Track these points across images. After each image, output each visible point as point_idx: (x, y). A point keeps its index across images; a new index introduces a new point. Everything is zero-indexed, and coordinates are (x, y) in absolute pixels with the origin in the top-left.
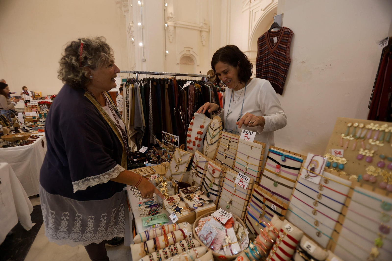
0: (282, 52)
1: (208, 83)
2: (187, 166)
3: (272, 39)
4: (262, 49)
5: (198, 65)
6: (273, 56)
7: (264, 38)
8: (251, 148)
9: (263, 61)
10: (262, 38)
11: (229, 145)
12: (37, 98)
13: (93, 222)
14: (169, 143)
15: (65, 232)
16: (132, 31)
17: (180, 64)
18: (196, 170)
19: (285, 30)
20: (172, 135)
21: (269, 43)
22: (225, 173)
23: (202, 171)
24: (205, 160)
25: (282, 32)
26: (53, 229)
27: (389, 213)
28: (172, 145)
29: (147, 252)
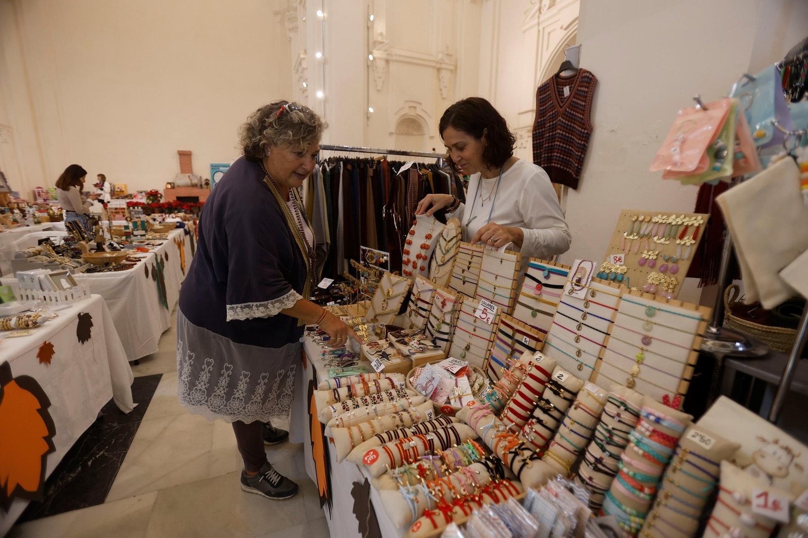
0: (578, 112)
1: (445, 168)
2: (402, 300)
3: (561, 90)
4: (544, 107)
5: (431, 137)
6: (562, 120)
7: (547, 88)
8: (501, 262)
9: (546, 129)
10: (544, 88)
11: (470, 263)
12: (118, 197)
14: (373, 266)
15: (202, 392)
16: (304, 69)
17: (396, 133)
18: (416, 305)
19: (584, 75)
20: (378, 251)
21: (556, 97)
22: (461, 303)
23: (425, 306)
24: (431, 287)
25: (578, 78)
26: (187, 383)
27: (654, 320)
28: (377, 269)
29: (338, 399)
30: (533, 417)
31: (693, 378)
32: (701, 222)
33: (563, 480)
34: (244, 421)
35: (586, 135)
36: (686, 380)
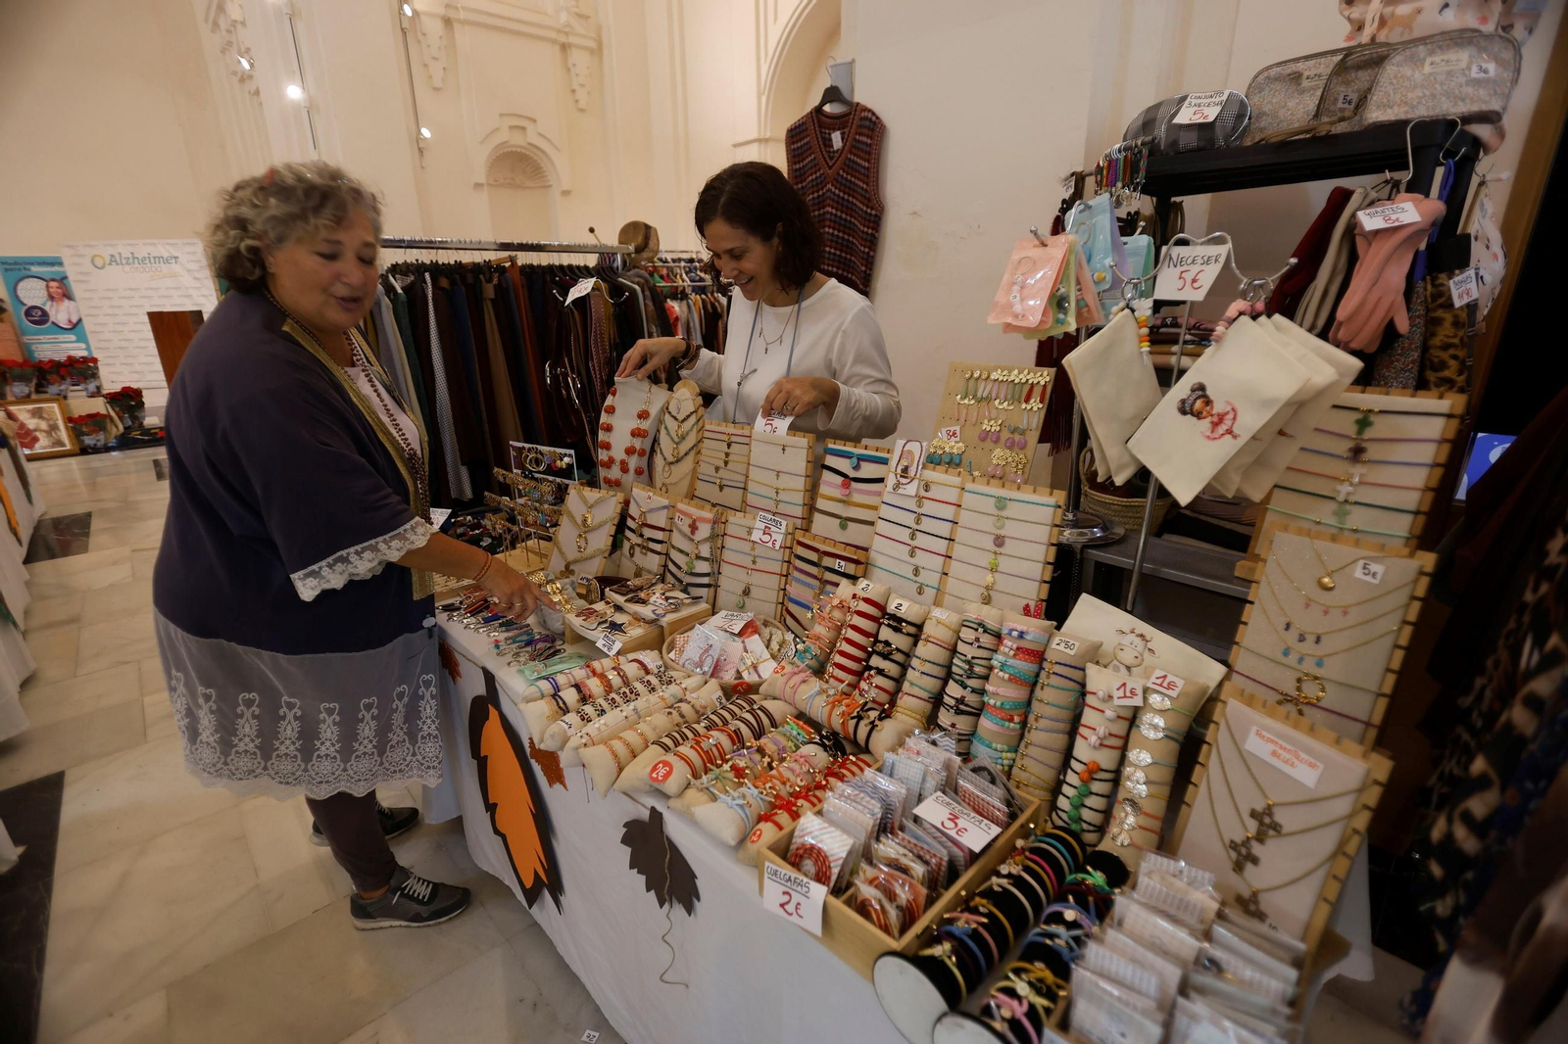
0: (858, 179)
2: (612, 530)
3: (827, 136)
4: (801, 165)
5: (566, 193)
6: (833, 190)
7: (803, 131)
8: (784, 449)
10: (798, 130)
11: (727, 455)
13: (335, 724)
14: (542, 476)
15: (251, 754)
16: (234, 23)
17: (489, 184)
18: (641, 536)
19: (863, 114)
20: (552, 449)
21: (820, 149)
22: (725, 523)
23: (659, 535)
24: (666, 502)
25: (854, 119)
27: (1004, 513)
28: (551, 482)
29: (564, 708)
30: (870, 668)
31: (1053, 578)
32: (1048, 379)
33: (922, 735)
34: (351, 792)
35: (874, 219)
36: (1045, 582)
